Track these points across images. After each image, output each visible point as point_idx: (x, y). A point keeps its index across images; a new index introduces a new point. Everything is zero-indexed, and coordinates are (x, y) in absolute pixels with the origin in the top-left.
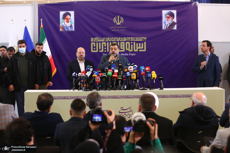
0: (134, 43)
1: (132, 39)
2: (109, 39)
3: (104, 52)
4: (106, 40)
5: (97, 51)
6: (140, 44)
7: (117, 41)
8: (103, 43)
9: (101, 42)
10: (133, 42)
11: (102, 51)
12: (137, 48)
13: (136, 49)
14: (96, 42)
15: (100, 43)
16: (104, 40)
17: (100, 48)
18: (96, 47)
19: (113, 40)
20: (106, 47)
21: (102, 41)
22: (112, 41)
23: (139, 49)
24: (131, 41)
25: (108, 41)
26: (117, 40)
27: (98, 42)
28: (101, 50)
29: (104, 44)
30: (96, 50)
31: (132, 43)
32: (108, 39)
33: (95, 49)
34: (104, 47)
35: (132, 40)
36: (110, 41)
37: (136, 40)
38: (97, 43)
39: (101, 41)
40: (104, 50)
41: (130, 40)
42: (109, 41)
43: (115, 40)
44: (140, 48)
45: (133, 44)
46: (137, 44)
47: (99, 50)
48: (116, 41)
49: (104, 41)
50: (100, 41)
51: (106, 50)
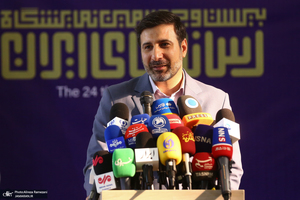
0: (209, 36)
1: (199, 18)
2: (88, 19)
3: (63, 80)
4: (72, 22)
5: (30, 74)
6: (234, 42)
7: (129, 25)
8: (58, 38)
9: (51, 32)
10: (203, 30)
11: (55, 74)
12: (223, 60)
13: (216, 65)
14: (24, 33)
15: (44, 37)
16: (66, 23)
17: (44, 61)
18: (24, 55)
19: (106, 22)
20: (75, 55)
21: (56, 25)
22: (103, 25)
23: (229, 67)
24: (193, 25)
25: (81, 25)
26: (124, 22)
27: (38, 32)
28: (50, 67)
29: (63, 44)
30: (24, 67)
31: (196, 35)
32: (83, 19)
33: (19, 62)
34: (65, 55)
35: (198, 24)
36: (94, 25)
37: (218, 24)
38: (31, 37)
39: (49, 25)
40: (65, 68)
41: (190, 21)
42: (90, 25)
43: (119, 22)
44: (235, 59)
45: (201, 42)
46: (222, 42)
47: (39, 68)
48: (121, 25)
49: (62, 25)
50: (43, 25)
51: (75, 68)
